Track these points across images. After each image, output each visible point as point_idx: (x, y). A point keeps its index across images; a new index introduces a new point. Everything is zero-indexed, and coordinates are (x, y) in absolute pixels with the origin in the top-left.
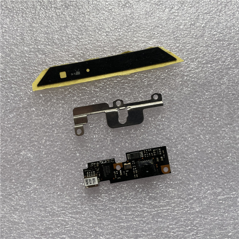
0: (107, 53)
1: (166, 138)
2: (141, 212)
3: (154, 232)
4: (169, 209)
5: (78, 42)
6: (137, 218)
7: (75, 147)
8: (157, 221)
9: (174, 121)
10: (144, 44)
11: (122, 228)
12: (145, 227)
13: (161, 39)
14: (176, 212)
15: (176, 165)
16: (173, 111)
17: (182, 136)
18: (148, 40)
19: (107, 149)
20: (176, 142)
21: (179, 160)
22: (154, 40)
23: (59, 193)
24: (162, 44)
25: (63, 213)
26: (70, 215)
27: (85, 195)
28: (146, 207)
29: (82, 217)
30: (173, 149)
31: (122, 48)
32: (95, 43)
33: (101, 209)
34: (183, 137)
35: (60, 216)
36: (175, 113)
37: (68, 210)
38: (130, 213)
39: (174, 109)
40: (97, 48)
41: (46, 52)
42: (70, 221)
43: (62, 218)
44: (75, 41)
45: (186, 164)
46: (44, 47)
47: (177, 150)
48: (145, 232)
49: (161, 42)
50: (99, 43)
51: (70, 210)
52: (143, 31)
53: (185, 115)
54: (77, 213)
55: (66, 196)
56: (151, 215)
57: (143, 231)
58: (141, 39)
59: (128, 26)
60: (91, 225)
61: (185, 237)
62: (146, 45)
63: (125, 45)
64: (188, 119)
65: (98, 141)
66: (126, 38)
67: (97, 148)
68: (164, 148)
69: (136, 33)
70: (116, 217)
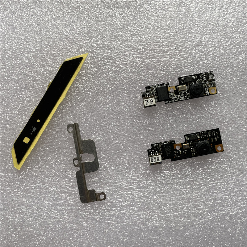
0: (166, 48)
1: (219, 122)
2: (198, 185)
3: (211, 202)
4: (222, 182)
5: (140, 38)
6: (196, 190)
7: (139, 131)
8: (212, 193)
9: (225, 106)
10: (198, 39)
11: (183, 199)
12: (202, 198)
13: (213, 35)
14: (229, 185)
15: (228, 144)
16: (225, 98)
17: (233, 119)
18: (201, 36)
19: (168, 132)
20: (227, 124)
21: (230, 140)
22: (207, 36)
23: (126, 171)
24: (213, 39)
25: (131, 188)
26: (137, 190)
27: (149, 172)
28: (203, 181)
29: (148, 191)
30: (225, 131)
31: (178, 43)
32: (155, 39)
33: (164, 184)
34: (233, 121)
35: (128, 190)
36: (227, 99)
37: (134, 185)
38: (189, 186)
39: (225, 96)
40: (157, 44)
41: (111, 47)
42: (137, 194)
43: (130, 192)
44: (137, 37)
45: (237, 144)
46: (110, 43)
47: (229, 132)
48: (203, 202)
49: (213, 37)
50: (158, 39)
51: (137, 185)
52: (197, 28)
53: (235, 101)
54: (143, 187)
55: (133, 173)
56: (207, 187)
57: (201, 201)
58: (196, 35)
59: (183, 24)
60: (156, 197)
61: (237, 205)
62: (200, 40)
63: (181, 41)
64: (237, 105)
65: (159, 126)
66: (182, 34)
67: (159, 131)
68: (217, 130)
69: (191, 30)
70: (177, 190)
